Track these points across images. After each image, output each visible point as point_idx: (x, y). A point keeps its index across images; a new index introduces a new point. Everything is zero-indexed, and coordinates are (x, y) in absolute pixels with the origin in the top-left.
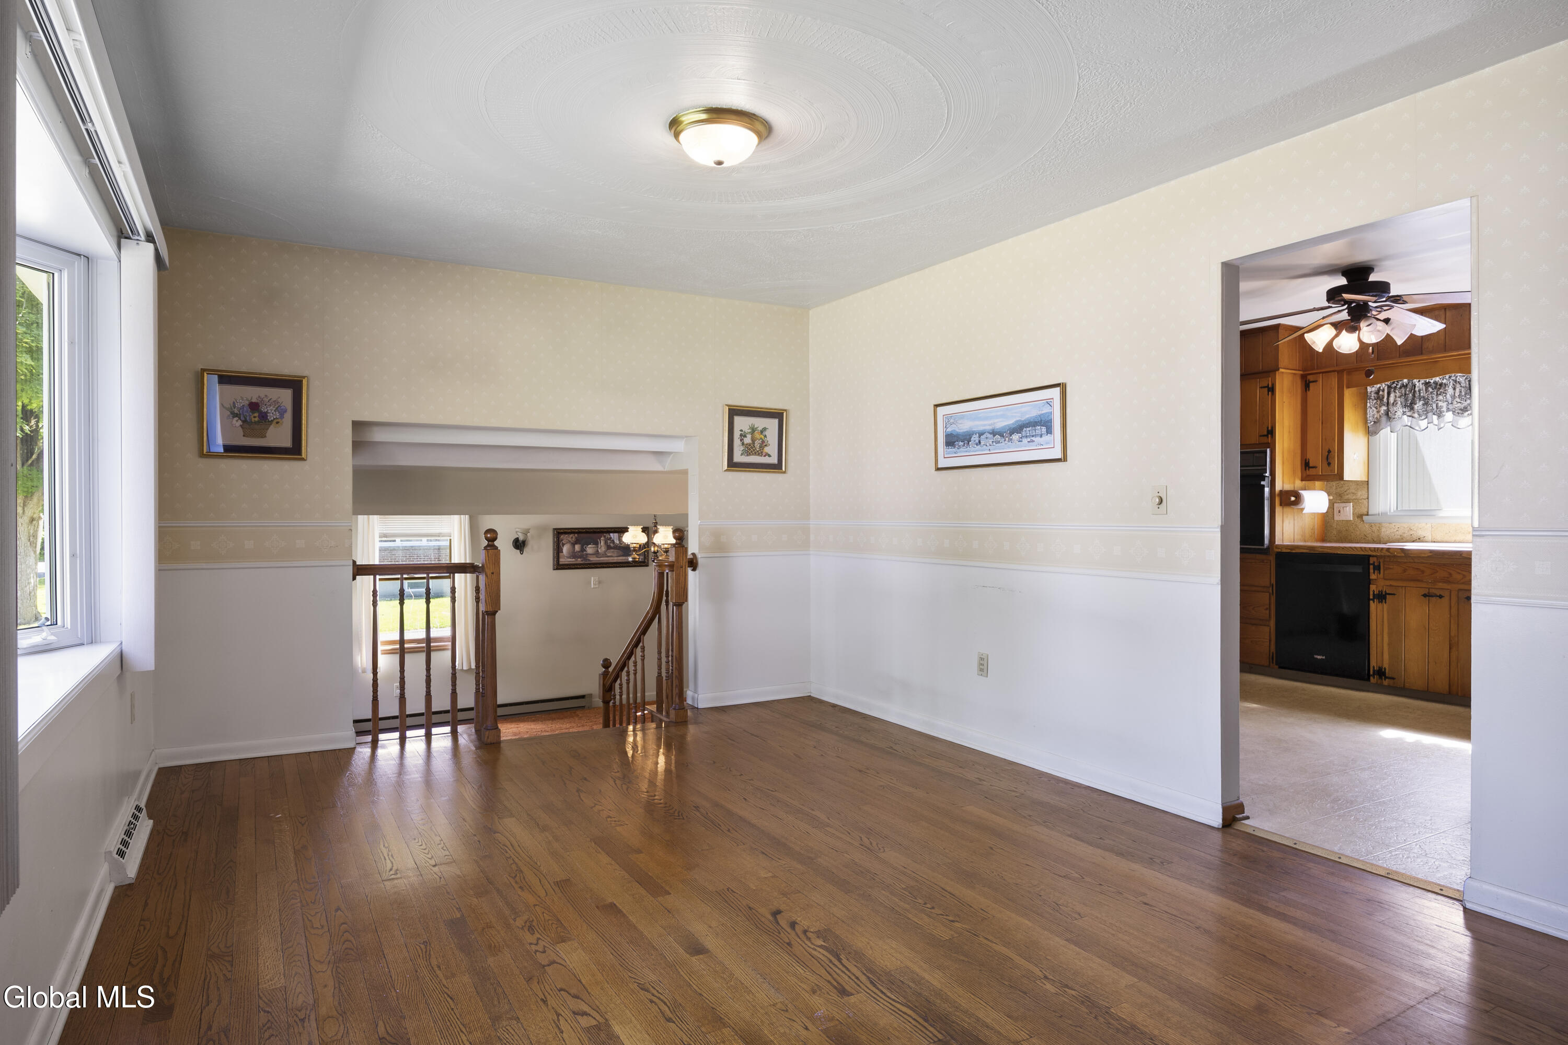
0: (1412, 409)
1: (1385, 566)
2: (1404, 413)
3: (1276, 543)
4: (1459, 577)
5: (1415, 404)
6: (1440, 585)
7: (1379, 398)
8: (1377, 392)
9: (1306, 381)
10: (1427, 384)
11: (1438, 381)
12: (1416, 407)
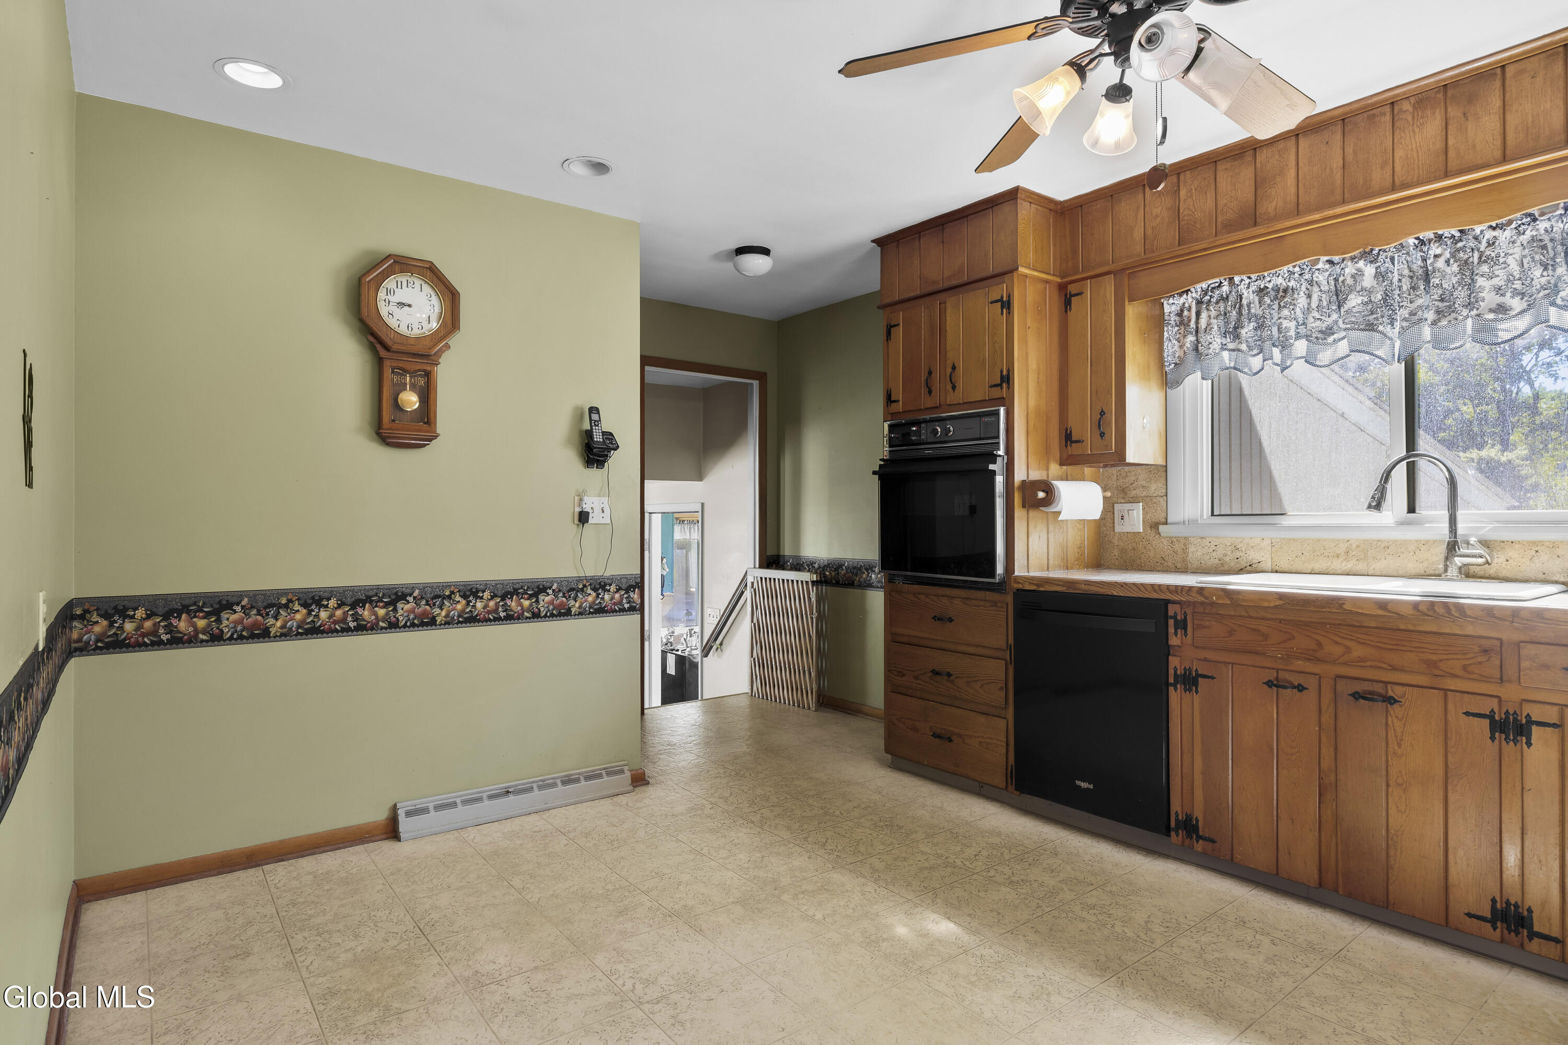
0: (1237, 337)
1: (1196, 622)
2: (1223, 347)
3: (1016, 573)
4: (1337, 650)
5: (1242, 327)
6: (1299, 664)
7: (1183, 322)
8: (1180, 314)
9: (1066, 295)
10: (1261, 291)
11: (1281, 284)
12: (1243, 332)
